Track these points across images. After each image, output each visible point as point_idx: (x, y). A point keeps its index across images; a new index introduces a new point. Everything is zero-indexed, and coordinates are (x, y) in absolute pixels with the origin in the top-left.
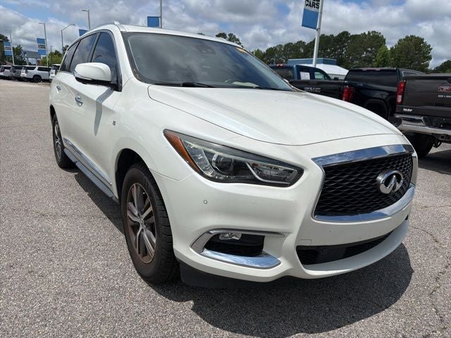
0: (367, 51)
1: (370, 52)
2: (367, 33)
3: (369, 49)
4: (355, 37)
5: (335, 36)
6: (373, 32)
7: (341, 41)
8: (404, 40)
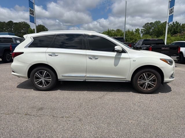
0: (23, 30)
1: (24, 30)
2: (21, 22)
3: (24, 29)
4: (16, 23)
5: (6, 22)
6: (24, 22)
7: (10, 25)
8: (38, 26)
